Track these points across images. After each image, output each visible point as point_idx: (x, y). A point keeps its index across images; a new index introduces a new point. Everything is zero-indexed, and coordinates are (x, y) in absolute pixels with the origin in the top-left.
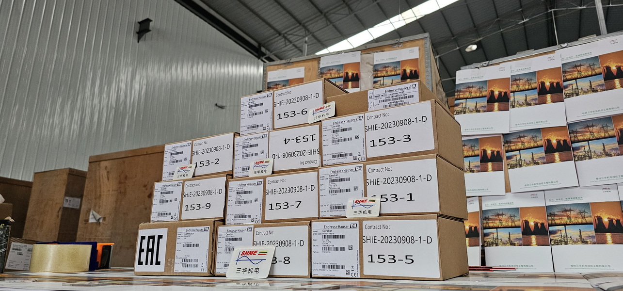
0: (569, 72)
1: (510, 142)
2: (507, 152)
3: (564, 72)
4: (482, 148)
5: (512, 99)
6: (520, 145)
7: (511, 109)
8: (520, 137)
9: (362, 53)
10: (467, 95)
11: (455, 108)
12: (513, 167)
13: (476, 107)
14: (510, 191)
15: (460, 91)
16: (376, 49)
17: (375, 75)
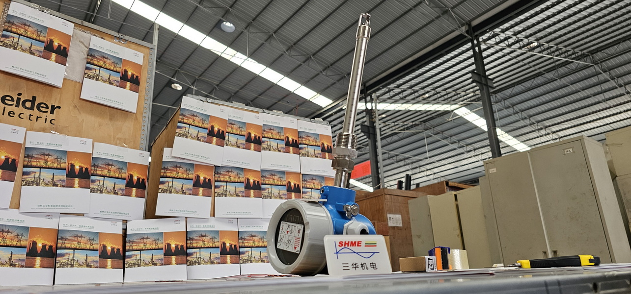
0: (266, 131)
1: (220, 174)
2: (215, 181)
4: (196, 174)
5: (226, 138)
6: (227, 178)
8: (228, 171)
9: (75, 28)
10: (191, 121)
11: (178, 130)
12: (219, 195)
13: (197, 135)
14: (214, 216)
15: (185, 116)
16: (96, 32)
17: (89, 60)
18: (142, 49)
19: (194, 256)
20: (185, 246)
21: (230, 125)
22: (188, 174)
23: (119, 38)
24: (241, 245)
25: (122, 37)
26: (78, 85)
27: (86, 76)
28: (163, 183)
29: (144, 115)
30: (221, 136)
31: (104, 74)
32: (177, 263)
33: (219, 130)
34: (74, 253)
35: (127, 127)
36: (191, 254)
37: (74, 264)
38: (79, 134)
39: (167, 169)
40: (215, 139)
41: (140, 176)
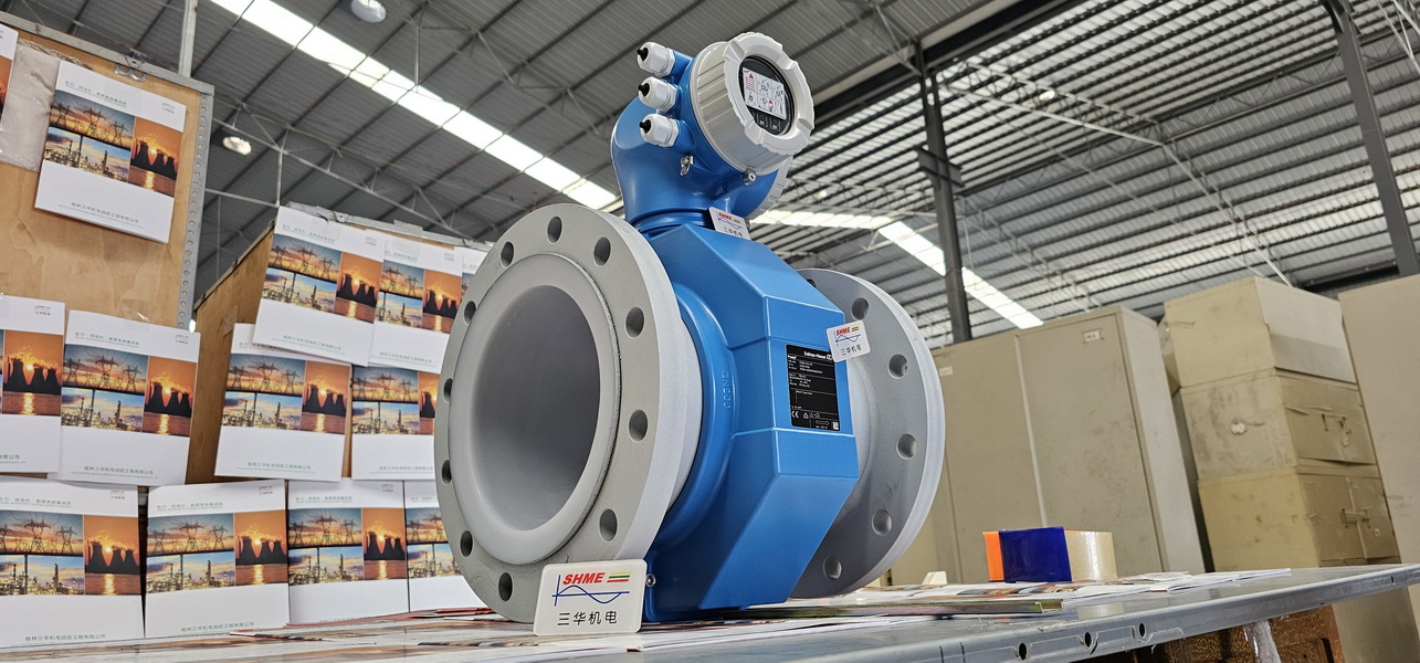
1: (365, 383)
3: (464, 287)
4: (310, 383)
5: (380, 303)
6: (380, 393)
7: (376, 322)
8: (383, 378)
9: (21, 40)
10: (298, 265)
11: (267, 284)
12: (363, 430)
13: (313, 296)
14: (350, 475)
15: (283, 252)
16: (70, 52)
17: (55, 119)
18: (183, 94)
19: (305, 563)
20: (284, 543)
21: (387, 275)
22: (290, 384)
23: (128, 68)
24: (410, 538)
25: (133, 65)
26: (28, 177)
27: (49, 156)
28: (233, 403)
29: (187, 247)
30: (367, 298)
31: (93, 151)
32: (267, 581)
33: (362, 286)
34: (26, 563)
35: (146, 276)
36: (297, 561)
37: (26, 587)
38: (31, 290)
39: (242, 372)
40: (353, 305)
41: (178, 387)
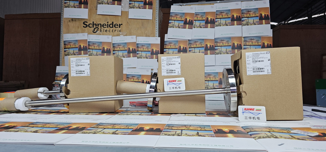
0: (218, 15)
1: (191, 44)
2: (189, 48)
3: (217, 14)
5: (194, 24)
6: (195, 46)
8: (195, 42)
10: (175, 19)
11: (169, 24)
13: (179, 25)
15: (172, 16)
21: (196, 16)
22: (175, 46)
26: (127, 13)
27: (130, 8)
30: (191, 23)
31: (137, 4)
33: (190, 20)
35: (149, 27)
38: (130, 34)
39: (166, 45)
40: (187, 26)
41: (157, 49)
